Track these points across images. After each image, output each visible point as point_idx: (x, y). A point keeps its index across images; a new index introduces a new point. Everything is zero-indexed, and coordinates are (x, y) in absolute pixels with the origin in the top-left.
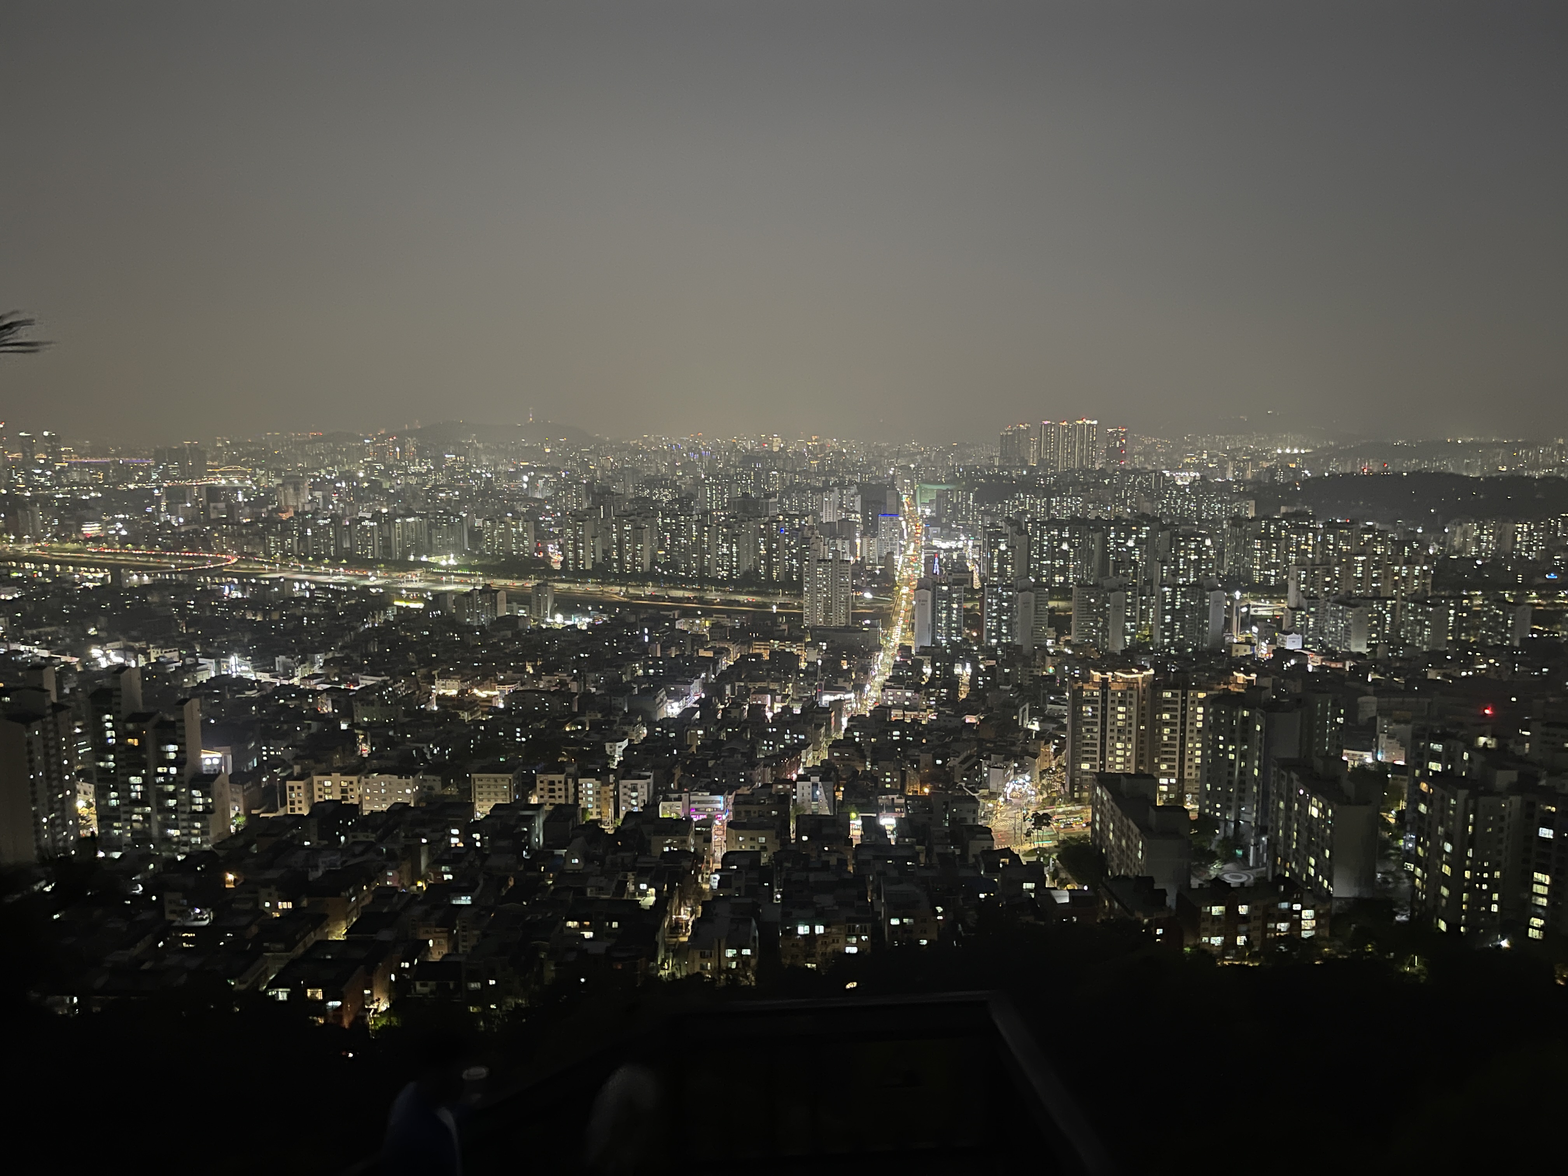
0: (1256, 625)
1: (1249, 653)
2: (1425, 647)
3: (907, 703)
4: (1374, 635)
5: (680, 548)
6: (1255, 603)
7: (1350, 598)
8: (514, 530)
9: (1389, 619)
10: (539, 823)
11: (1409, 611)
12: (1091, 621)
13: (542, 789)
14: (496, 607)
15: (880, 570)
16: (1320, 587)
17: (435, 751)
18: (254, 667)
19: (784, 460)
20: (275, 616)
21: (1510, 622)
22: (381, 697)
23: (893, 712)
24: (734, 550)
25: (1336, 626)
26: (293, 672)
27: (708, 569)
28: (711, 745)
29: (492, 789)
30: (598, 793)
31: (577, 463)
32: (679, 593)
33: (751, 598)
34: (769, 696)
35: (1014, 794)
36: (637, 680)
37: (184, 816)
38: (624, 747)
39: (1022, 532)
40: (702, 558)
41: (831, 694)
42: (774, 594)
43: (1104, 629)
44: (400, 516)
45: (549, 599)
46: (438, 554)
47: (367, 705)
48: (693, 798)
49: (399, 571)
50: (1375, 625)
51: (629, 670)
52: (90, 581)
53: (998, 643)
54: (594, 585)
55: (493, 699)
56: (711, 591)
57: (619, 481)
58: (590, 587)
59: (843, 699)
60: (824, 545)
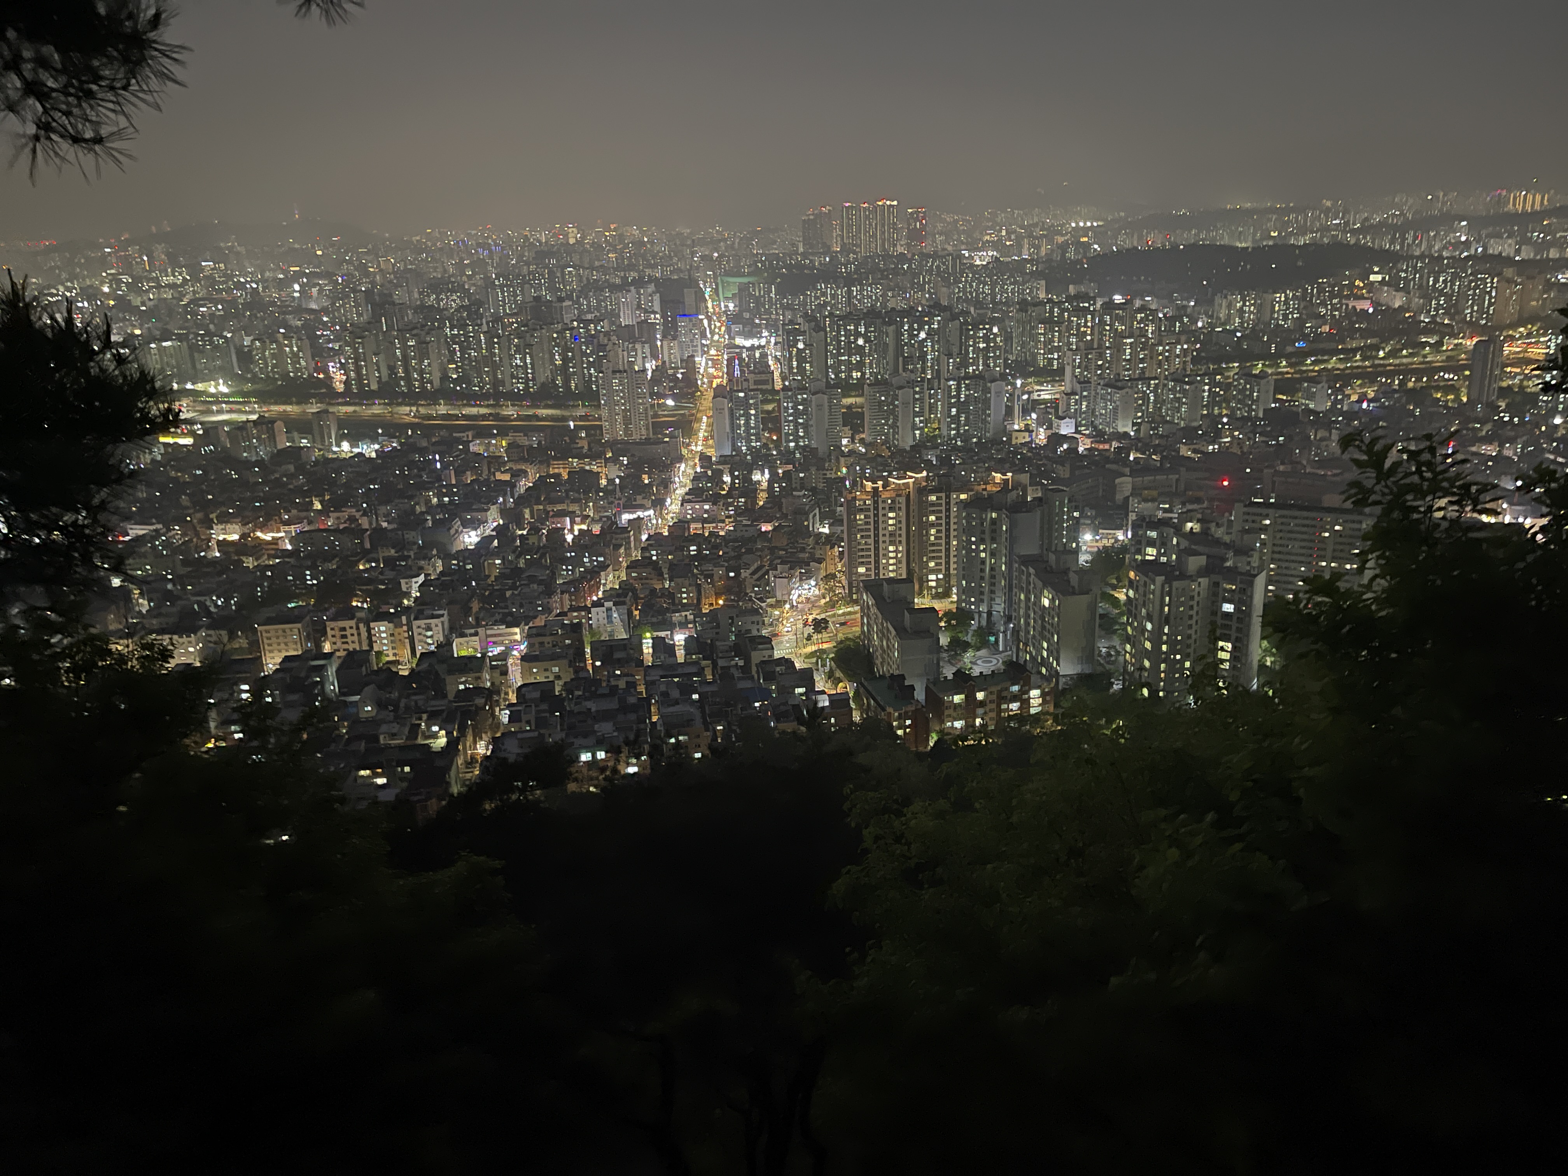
0: (1035, 412)
1: (1028, 439)
2: (1182, 422)
3: (706, 516)
4: (1139, 414)
5: (471, 361)
6: (1039, 388)
7: (1117, 381)
8: (287, 349)
9: (1152, 398)
10: (331, 672)
11: (1170, 390)
12: (883, 419)
13: (333, 636)
14: (275, 439)
15: (682, 373)
16: (1093, 371)
17: (219, 603)
19: (581, 254)
21: (1255, 394)
22: (154, 547)
23: (693, 526)
24: (528, 361)
25: (1105, 408)
27: (503, 382)
28: (512, 573)
29: (281, 639)
30: (392, 635)
31: (354, 266)
32: (474, 411)
33: (549, 412)
34: (568, 519)
35: (800, 600)
36: (431, 510)
38: (420, 582)
39: (819, 328)
40: (495, 371)
41: (630, 513)
42: (573, 406)
43: (894, 426)
44: (154, 340)
45: (332, 425)
46: (203, 381)
47: (141, 557)
48: (489, 632)
50: (1140, 405)
51: (422, 500)
53: (796, 446)
54: (382, 406)
55: (279, 541)
56: (508, 406)
57: (402, 286)
58: (377, 410)
59: (642, 516)
60: (623, 351)
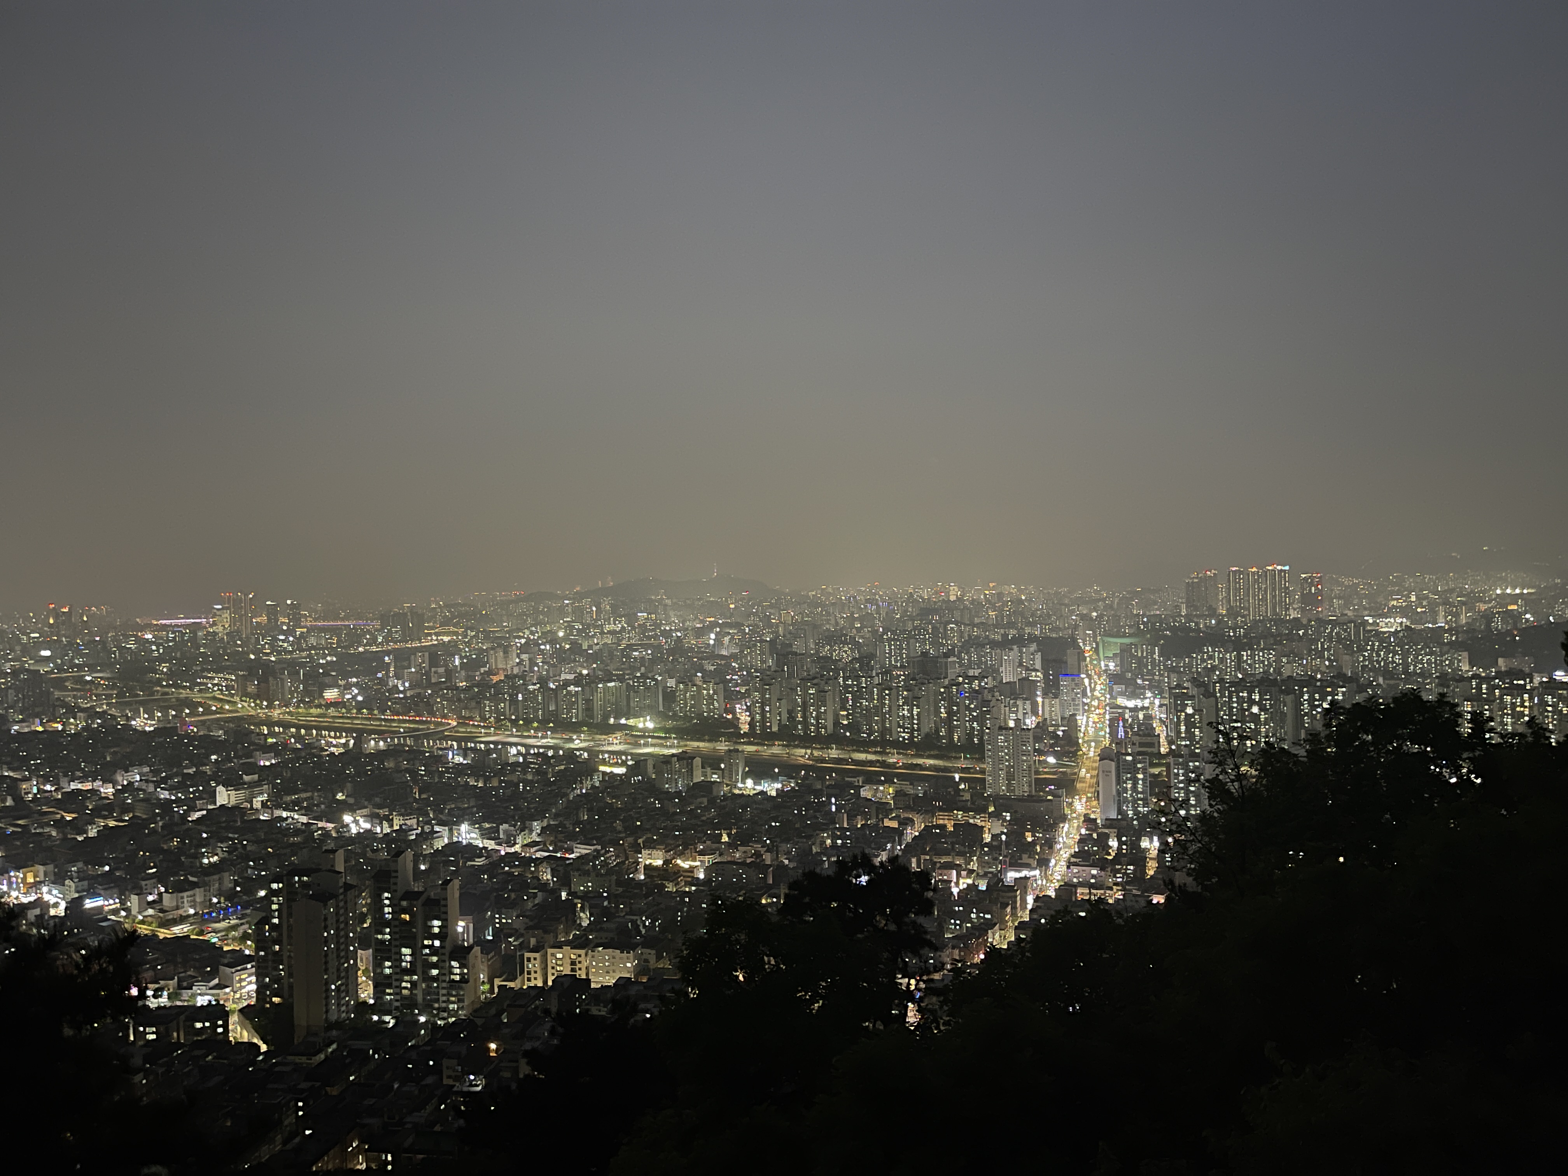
3: (1093, 881)
5: (862, 710)
8: (705, 692)
14: (692, 773)
15: (1063, 731)
17: (647, 924)
18: (482, 835)
19: (962, 610)
20: (495, 783)
22: (595, 865)
23: (1079, 890)
24: (915, 713)
26: (515, 840)
27: (890, 731)
31: (759, 618)
32: (862, 756)
33: (932, 762)
34: (954, 872)
36: (825, 851)
37: (444, 985)
39: (1209, 694)
40: (883, 721)
41: (1016, 871)
42: (956, 758)
45: (739, 763)
46: (636, 716)
47: (584, 875)
49: (601, 734)
51: (818, 841)
52: (335, 746)
53: (1186, 814)
54: (780, 747)
55: (695, 870)
56: (893, 754)
57: (800, 637)
58: (776, 750)
59: (1028, 876)
60: (1005, 706)
